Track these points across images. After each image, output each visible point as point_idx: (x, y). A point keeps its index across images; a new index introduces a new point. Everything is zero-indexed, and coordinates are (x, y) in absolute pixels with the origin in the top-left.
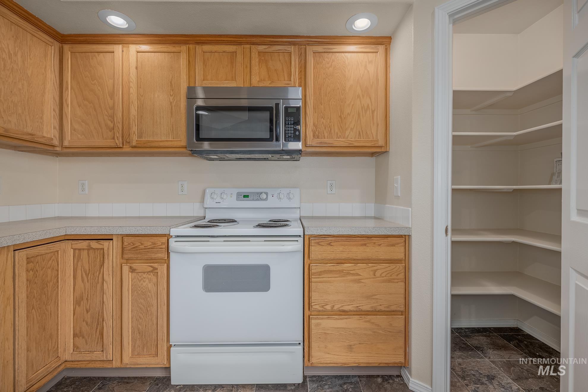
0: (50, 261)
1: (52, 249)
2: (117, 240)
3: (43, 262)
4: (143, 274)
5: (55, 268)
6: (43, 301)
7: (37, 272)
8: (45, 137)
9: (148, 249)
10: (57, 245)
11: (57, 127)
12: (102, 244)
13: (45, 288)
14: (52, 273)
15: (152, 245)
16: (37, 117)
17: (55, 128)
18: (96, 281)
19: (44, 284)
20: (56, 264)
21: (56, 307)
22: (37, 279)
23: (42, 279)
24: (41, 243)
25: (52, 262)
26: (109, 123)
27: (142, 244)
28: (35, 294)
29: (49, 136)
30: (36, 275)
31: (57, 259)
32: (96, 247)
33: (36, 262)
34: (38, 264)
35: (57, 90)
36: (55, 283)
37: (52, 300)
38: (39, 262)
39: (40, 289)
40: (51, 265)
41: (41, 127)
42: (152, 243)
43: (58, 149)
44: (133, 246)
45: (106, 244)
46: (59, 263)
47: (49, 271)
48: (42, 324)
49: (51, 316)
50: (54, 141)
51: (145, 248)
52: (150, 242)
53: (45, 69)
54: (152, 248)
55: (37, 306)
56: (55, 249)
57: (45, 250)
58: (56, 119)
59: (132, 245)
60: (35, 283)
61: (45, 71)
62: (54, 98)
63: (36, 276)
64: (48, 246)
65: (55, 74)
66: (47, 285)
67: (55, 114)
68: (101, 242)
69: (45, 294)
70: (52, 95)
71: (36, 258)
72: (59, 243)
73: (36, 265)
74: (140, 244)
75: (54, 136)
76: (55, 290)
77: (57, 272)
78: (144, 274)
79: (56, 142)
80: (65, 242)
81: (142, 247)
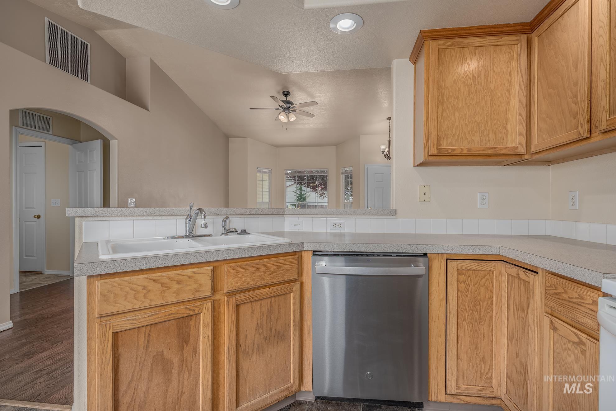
0: (483, 279)
1: (484, 267)
2: (542, 275)
3: (476, 278)
4: (567, 342)
5: (489, 288)
6: (475, 317)
7: (468, 286)
8: (509, 147)
9: (575, 303)
10: (491, 264)
11: (524, 133)
12: (528, 276)
13: (477, 305)
14: (486, 294)
15: (578, 298)
16: (500, 128)
17: (520, 134)
18: (524, 322)
19: (476, 301)
20: (491, 285)
21: (490, 331)
22: (469, 293)
23: (474, 295)
24: (473, 258)
25: (486, 281)
26: (573, 106)
27: (566, 292)
28: (467, 308)
29: (514, 145)
30: (468, 288)
31: (492, 279)
32: (524, 279)
33: (468, 275)
34: (469, 278)
35: (524, 91)
36: (489, 304)
37: (485, 322)
38: (471, 277)
39: (472, 304)
40: (485, 284)
41: (504, 137)
42: (579, 295)
43: (526, 157)
44: (555, 291)
45: (531, 276)
46: (494, 285)
47: (482, 290)
48: (474, 340)
49: (484, 338)
50: (519, 149)
51: (569, 299)
52: (576, 292)
53: (510, 73)
54: (578, 305)
55: (469, 320)
56: (488, 268)
57: (477, 266)
58: (522, 124)
59: (554, 288)
60: (467, 296)
61: (510, 76)
62: (520, 101)
63: (468, 290)
64: (480, 262)
65: (521, 73)
66: (479, 303)
67: (522, 118)
68: (527, 273)
69: (477, 312)
70: (518, 97)
71: (468, 272)
72: (494, 263)
73: (468, 279)
74: (564, 292)
75: (520, 144)
76: (489, 312)
77: (491, 294)
78: (569, 343)
79: (522, 150)
80: (502, 263)
81: (565, 296)
